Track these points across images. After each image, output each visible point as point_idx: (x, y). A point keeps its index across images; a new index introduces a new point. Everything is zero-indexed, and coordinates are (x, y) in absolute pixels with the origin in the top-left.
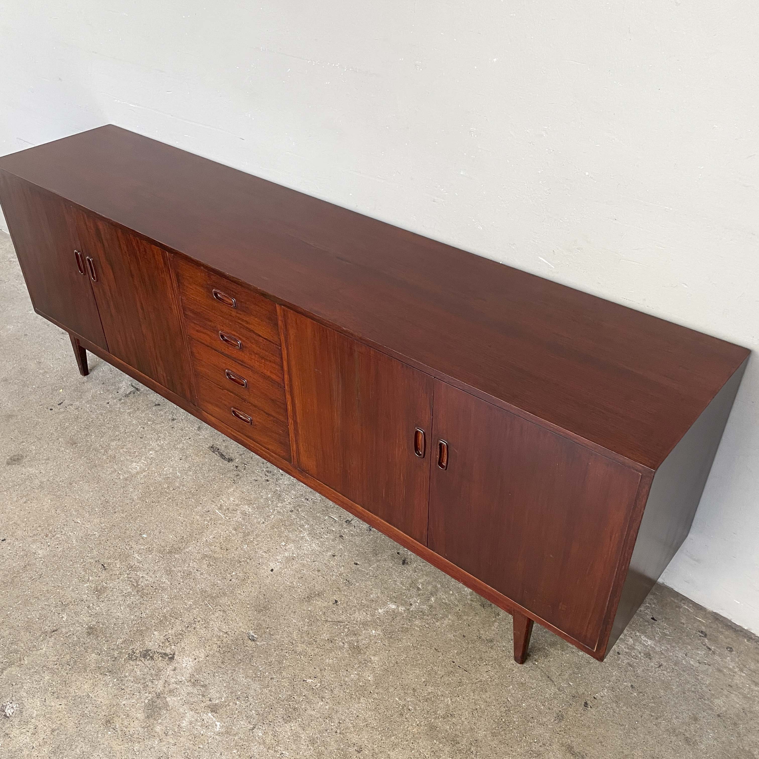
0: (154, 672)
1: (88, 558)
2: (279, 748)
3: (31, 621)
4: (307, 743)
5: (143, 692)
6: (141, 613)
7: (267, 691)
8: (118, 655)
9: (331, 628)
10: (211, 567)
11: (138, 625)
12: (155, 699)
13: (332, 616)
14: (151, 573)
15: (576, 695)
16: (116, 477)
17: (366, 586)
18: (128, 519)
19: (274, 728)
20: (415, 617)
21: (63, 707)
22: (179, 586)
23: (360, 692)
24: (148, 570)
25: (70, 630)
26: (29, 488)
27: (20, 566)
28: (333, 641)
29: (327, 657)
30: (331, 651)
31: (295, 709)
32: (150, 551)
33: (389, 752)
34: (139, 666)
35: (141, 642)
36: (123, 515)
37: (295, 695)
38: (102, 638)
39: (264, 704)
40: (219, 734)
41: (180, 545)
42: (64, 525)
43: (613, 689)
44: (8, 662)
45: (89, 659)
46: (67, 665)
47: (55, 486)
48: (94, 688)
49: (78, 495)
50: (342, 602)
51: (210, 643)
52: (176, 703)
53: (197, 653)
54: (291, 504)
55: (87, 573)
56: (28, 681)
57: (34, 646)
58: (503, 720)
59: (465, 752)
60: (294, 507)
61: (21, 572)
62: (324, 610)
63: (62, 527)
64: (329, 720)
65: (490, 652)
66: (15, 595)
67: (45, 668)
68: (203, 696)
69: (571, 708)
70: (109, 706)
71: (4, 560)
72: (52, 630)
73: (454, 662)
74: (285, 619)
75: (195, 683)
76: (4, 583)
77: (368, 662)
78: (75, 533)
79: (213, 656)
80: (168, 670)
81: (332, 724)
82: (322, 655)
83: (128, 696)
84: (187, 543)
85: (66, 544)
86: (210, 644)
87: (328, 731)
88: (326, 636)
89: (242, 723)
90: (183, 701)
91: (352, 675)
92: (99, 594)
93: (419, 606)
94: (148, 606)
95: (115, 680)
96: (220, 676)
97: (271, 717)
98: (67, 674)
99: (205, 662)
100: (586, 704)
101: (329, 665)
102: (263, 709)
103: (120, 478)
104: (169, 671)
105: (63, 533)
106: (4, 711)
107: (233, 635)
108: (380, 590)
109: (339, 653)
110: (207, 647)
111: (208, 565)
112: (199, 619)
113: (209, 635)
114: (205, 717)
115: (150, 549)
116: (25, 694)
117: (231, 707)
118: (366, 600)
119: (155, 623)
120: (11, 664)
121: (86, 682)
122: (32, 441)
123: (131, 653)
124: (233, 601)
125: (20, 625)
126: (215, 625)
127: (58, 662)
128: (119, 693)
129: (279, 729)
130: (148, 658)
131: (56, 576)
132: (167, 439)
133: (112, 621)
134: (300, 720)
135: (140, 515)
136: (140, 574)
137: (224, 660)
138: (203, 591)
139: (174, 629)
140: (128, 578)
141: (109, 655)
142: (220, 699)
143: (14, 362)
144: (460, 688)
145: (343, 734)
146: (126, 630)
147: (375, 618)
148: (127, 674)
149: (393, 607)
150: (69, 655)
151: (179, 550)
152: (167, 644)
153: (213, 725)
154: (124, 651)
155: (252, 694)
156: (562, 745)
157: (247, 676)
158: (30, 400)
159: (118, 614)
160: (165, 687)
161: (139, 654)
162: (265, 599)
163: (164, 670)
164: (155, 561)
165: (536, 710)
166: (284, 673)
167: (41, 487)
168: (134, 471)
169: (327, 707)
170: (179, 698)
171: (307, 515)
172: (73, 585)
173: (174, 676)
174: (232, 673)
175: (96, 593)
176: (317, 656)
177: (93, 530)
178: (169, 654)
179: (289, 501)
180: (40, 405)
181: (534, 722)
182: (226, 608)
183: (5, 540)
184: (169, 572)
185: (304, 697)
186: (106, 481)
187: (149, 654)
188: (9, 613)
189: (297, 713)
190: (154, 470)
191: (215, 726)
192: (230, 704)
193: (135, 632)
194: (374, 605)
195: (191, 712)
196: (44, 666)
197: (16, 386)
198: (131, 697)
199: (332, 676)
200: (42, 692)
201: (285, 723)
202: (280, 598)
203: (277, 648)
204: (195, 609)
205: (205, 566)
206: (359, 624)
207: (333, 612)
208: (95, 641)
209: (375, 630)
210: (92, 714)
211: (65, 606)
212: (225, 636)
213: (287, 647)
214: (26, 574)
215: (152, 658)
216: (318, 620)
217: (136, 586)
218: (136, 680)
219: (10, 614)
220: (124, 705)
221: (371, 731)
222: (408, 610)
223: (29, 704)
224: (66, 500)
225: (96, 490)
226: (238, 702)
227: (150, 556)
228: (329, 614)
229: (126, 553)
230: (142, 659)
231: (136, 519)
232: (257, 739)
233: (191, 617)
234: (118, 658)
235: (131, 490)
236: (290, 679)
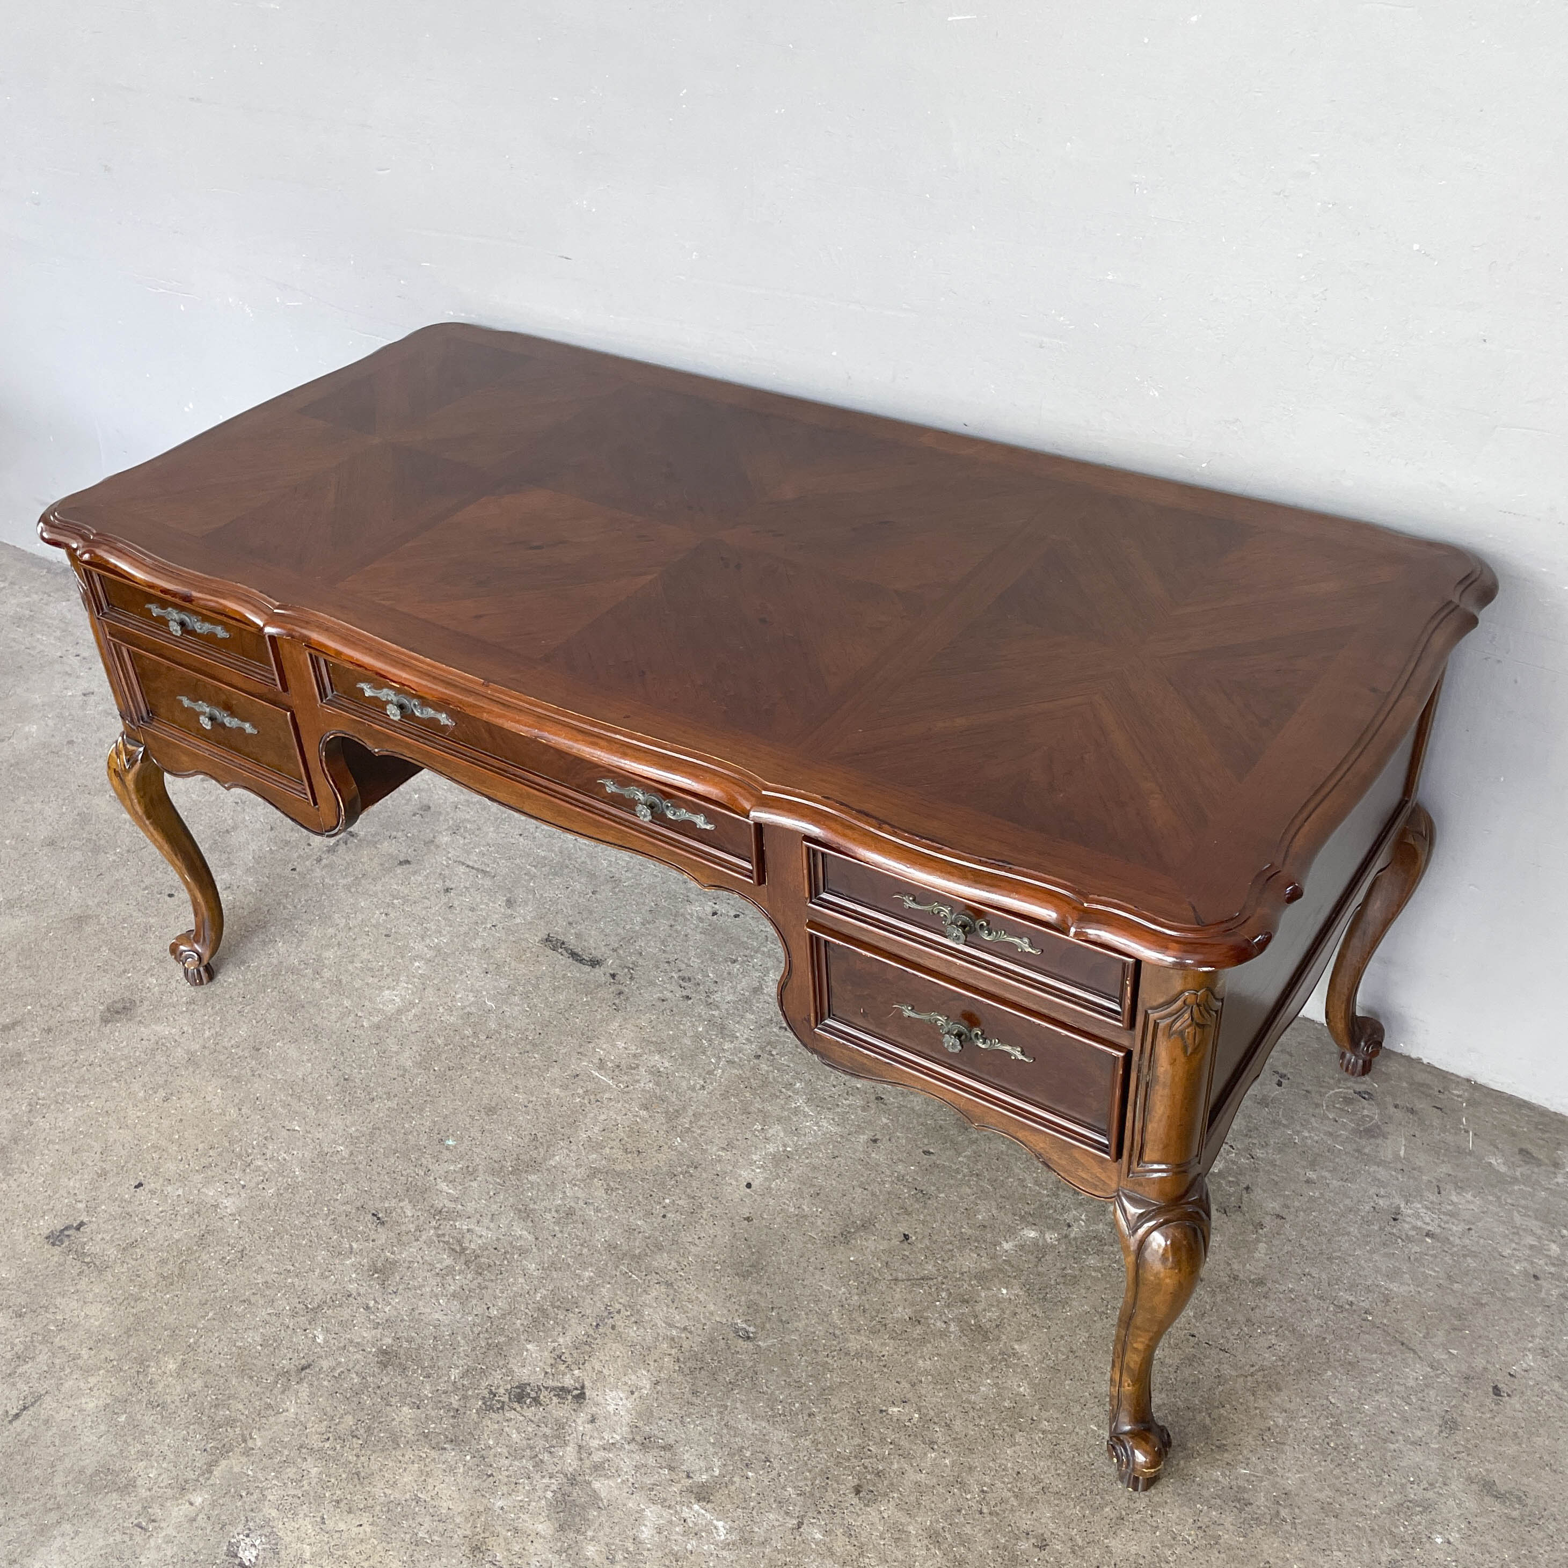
0: (548, 1431)
1: (337, 1203)
2: (867, 1560)
3: (247, 1352)
4: (926, 1542)
5: (538, 1477)
6: (488, 1308)
7: (807, 1443)
8: (462, 1403)
9: (910, 1292)
10: (614, 1194)
11: (486, 1335)
12: (567, 1489)
13: (906, 1267)
14: (486, 1221)
15: (1472, 1374)
16: (354, 1025)
17: (962, 1198)
18: (405, 1111)
19: (843, 1519)
20: (1086, 1251)
21: (368, 1530)
22: (555, 1242)
23: (1012, 1422)
24: (478, 1215)
25: (340, 1363)
26: (165, 1068)
27: (191, 1238)
28: (923, 1320)
29: (918, 1355)
30: (923, 1341)
31: (878, 1474)
32: (470, 1172)
33: (1106, 1541)
34: (513, 1422)
35: (504, 1370)
36: (392, 1104)
37: (870, 1443)
38: (414, 1372)
39: (810, 1471)
40: (726, 1546)
41: (534, 1154)
42: (266, 1138)
43: (1544, 1352)
44: (218, 1448)
45: (398, 1420)
46: (353, 1437)
47: (222, 1058)
48: (425, 1480)
49: (281, 1071)
50: (920, 1237)
51: (655, 1354)
52: (616, 1492)
53: (632, 1379)
54: (751, 1042)
55: (344, 1234)
56: (273, 1482)
57: (269, 1406)
58: (1332, 1445)
59: (1268, 1521)
60: (760, 1048)
61: (196, 1251)
62: (884, 1258)
63: (261, 1144)
64: (959, 1489)
65: (1266, 1306)
66: (196, 1301)
67: (304, 1451)
68: (671, 1469)
69: (1467, 1402)
70: (468, 1515)
71: (152, 1228)
72: (300, 1367)
73: (1193, 1336)
74: (804, 1287)
75: (646, 1443)
76: (164, 1278)
77: (1010, 1357)
78: (295, 1153)
79: (670, 1382)
80: (579, 1421)
81: (969, 1496)
82: (906, 1353)
83: (505, 1489)
84: (548, 1147)
85: (280, 1179)
86: (656, 1357)
87: (963, 1512)
88: (903, 1312)
89: (771, 1516)
90: (630, 1485)
91: (983, 1389)
92: (382, 1277)
93: (1087, 1226)
94: (498, 1291)
95: (468, 1458)
96: (698, 1422)
97: (831, 1497)
98: (358, 1456)
99: (655, 1396)
100: (1497, 1391)
101: (927, 1372)
102: (809, 1483)
103: (363, 1026)
104: (580, 1423)
105: (268, 1156)
106: (236, 1556)
107: (700, 1332)
108: (994, 1203)
109: (943, 1345)
110: (652, 1363)
111: (606, 1191)
112: (618, 1306)
113: (649, 1338)
114: (686, 1513)
115: (470, 1169)
116: (274, 1513)
117: (737, 1485)
118: (970, 1228)
119: (522, 1325)
120: (225, 1450)
121: (405, 1469)
122: (146, 968)
123: (487, 1396)
124: (681, 1259)
125: (223, 1364)
126: (656, 1314)
127: (330, 1435)
128: (485, 1485)
129: (855, 1521)
130: (528, 1401)
131: (277, 1250)
132: (444, 933)
133: (426, 1332)
134: (895, 1495)
135: (428, 1098)
136: (460, 1224)
137: (694, 1387)
138: (611, 1247)
139: (569, 1333)
140: (438, 1236)
141: (440, 1405)
142: (710, 1472)
143: (61, 802)
144: (1221, 1388)
145: (998, 1514)
146: (464, 1348)
147: (1000, 1261)
148: (491, 1442)
149: (1033, 1234)
150: (351, 1417)
151: (534, 1165)
152: (562, 1367)
153: (710, 1529)
154: (470, 1393)
155: (776, 1452)
156: (1470, 1480)
157: (755, 1417)
158: (117, 880)
159: (437, 1316)
160: (581, 1460)
161: (507, 1395)
162: (750, 1247)
163: (569, 1423)
164: (488, 1193)
165: (1395, 1415)
166: (834, 1402)
167: (192, 1060)
168: (390, 1009)
169: (947, 1461)
170: (619, 1480)
171: (792, 1061)
172: (319, 1265)
173: (596, 1434)
174: (721, 1413)
175: (376, 1275)
176: (895, 1356)
177: (335, 1142)
178: (571, 1388)
179: (745, 1036)
180: (144, 889)
181: (1397, 1441)
182: (671, 1277)
183: (140, 1185)
184: (525, 1214)
185: (892, 1446)
186: (334, 1036)
187: (529, 1394)
188: (192, 1340)
189: (886, 1483)
190: (433, 1002)
191: (714, 1531)
192: (735, 1479)
193: (484, 1350)
194: (989, 1235)
195: (653, 1507)
196: (301, 1447)
197: (78, 853)
198: (513, 1490)
199: (941, 1394)
200: (310, 1503)
201: (866, 1505)
202: (783, 1243)
203: (804, 1349)
204: (603, 1287)
205: (601, 1193)
206: (967, 1279)
207: (904, 1258)
208: (399, 1380)
209: (1007, 1288)
210: (436, 1538)
211: (314, 1312)
212: (683, 1335)
213: (825, 1345)
214: (209, 1253)
215: (536, 1401)
216: (876, 1280)
217: (458, 1250)
218: (515, 1453)
219: (195, 1343)
220: (502, 1508)
221: (1056, 1502)
222: (1066, 1236)
223: (289, 1533)
224: (256, 1085)
225: (316, 1057)
226: (750, 1474)
227: (475, 1184)
228: (897, 1264)
229: (419, 1184)
230: (516, 1405)
231: (422, 1110)
232: (814, 1546)
233: (599, 1304)
234: (462, 1410)
235: (395, 1048)
236: (852, 1410)
